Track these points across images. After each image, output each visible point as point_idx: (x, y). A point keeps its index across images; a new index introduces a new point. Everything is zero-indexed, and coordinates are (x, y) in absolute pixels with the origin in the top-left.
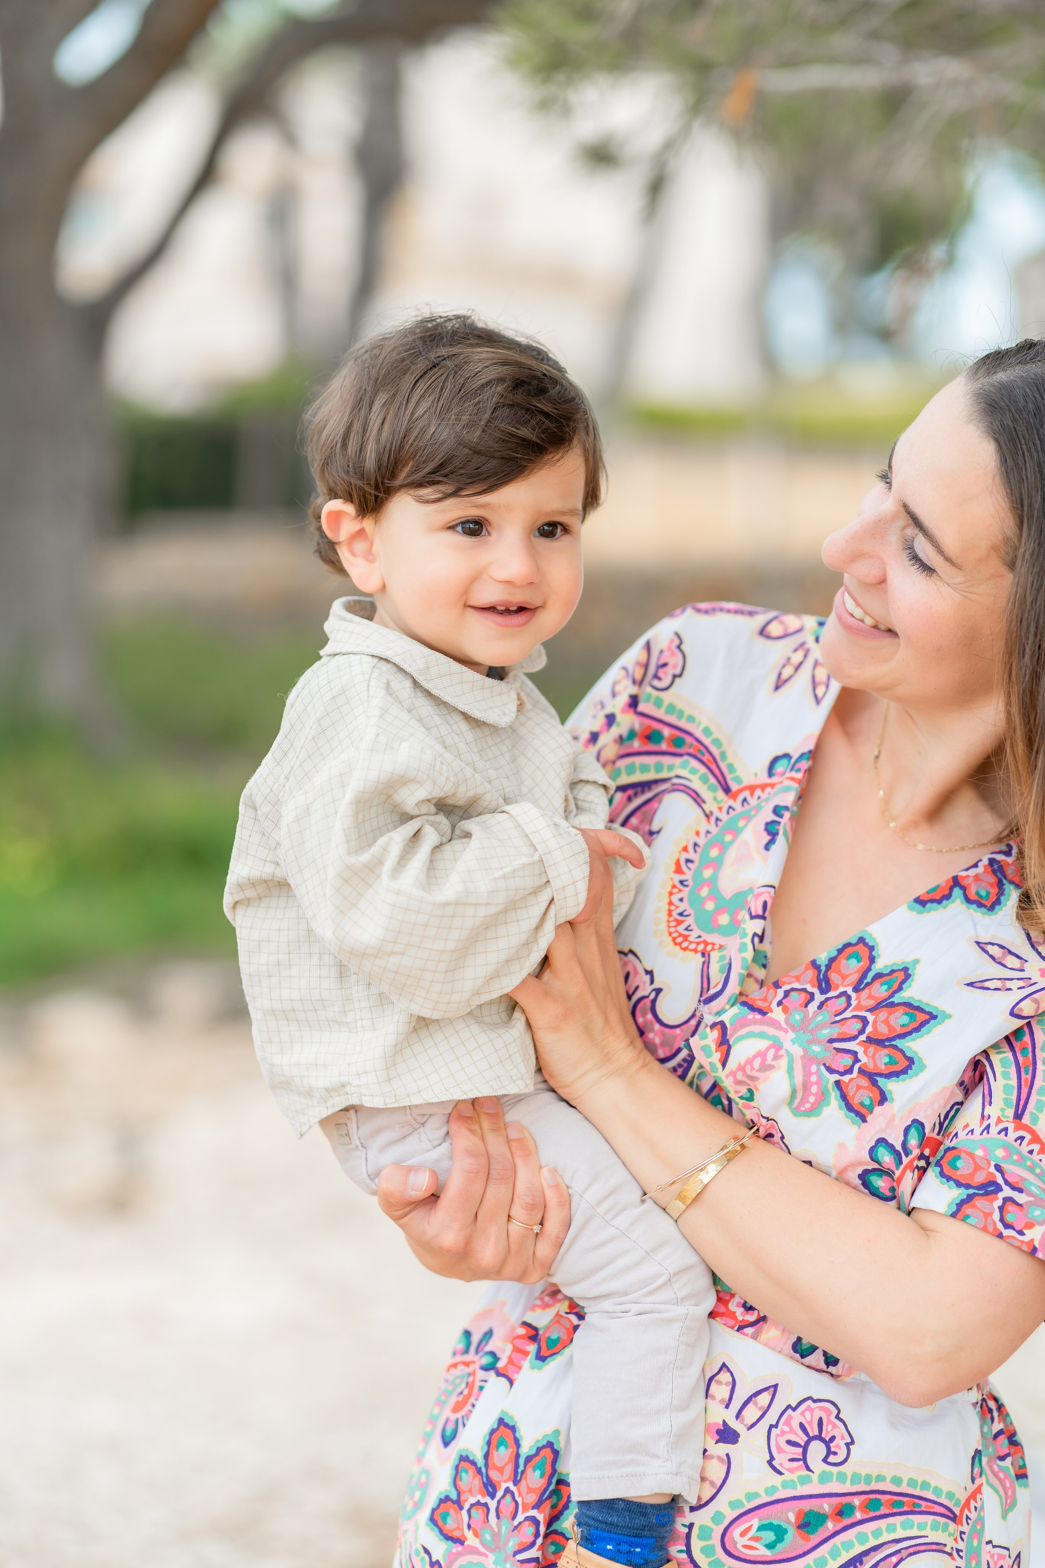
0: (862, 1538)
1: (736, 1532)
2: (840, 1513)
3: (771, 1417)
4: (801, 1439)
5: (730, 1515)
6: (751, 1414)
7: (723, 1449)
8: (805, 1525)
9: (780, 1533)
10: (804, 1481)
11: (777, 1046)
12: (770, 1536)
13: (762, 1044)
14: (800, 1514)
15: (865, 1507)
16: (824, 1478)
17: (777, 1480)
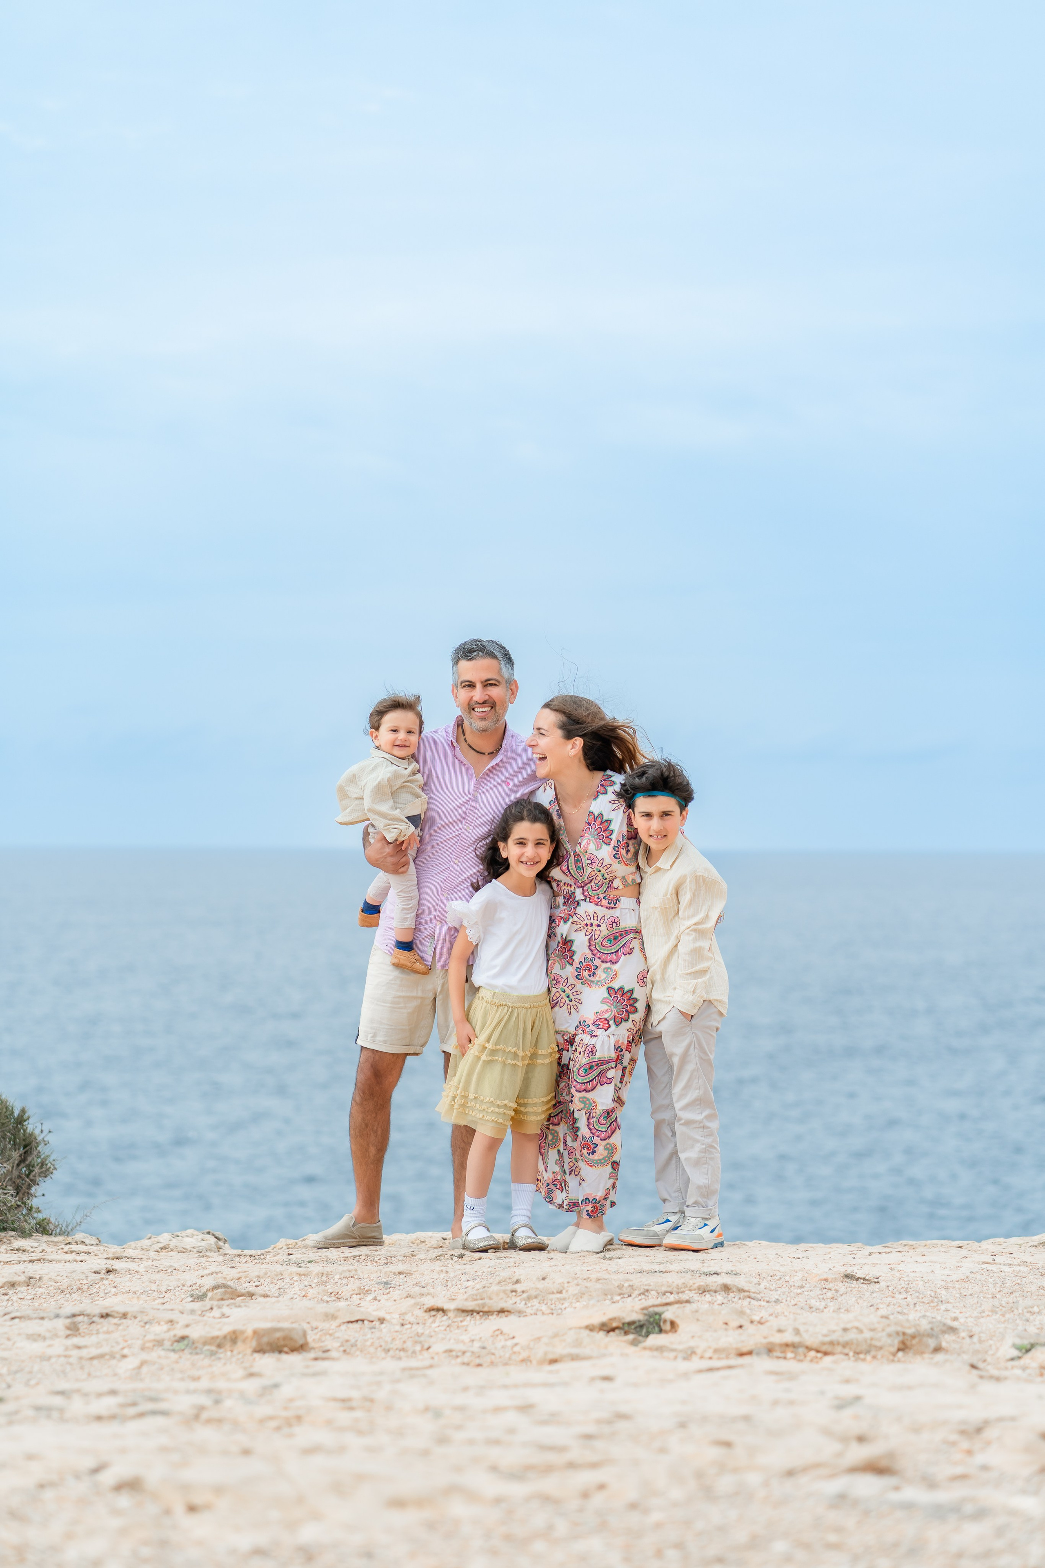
0: (625, 939)
1: (604, 942)
2: (621, 935)
3: (606, 921)
4: (611, 923)
5: (602, 940)
6: (602, 921)
7: (599, 928)
8: (615, 939)
9: (611, 941)
10: (613, 931)
11: (589, 839)
12: (609, 942)
13: (586, 840)
14: (613, 937)
15: (625, 934)
16: (616, 929)
17: (608, 932)
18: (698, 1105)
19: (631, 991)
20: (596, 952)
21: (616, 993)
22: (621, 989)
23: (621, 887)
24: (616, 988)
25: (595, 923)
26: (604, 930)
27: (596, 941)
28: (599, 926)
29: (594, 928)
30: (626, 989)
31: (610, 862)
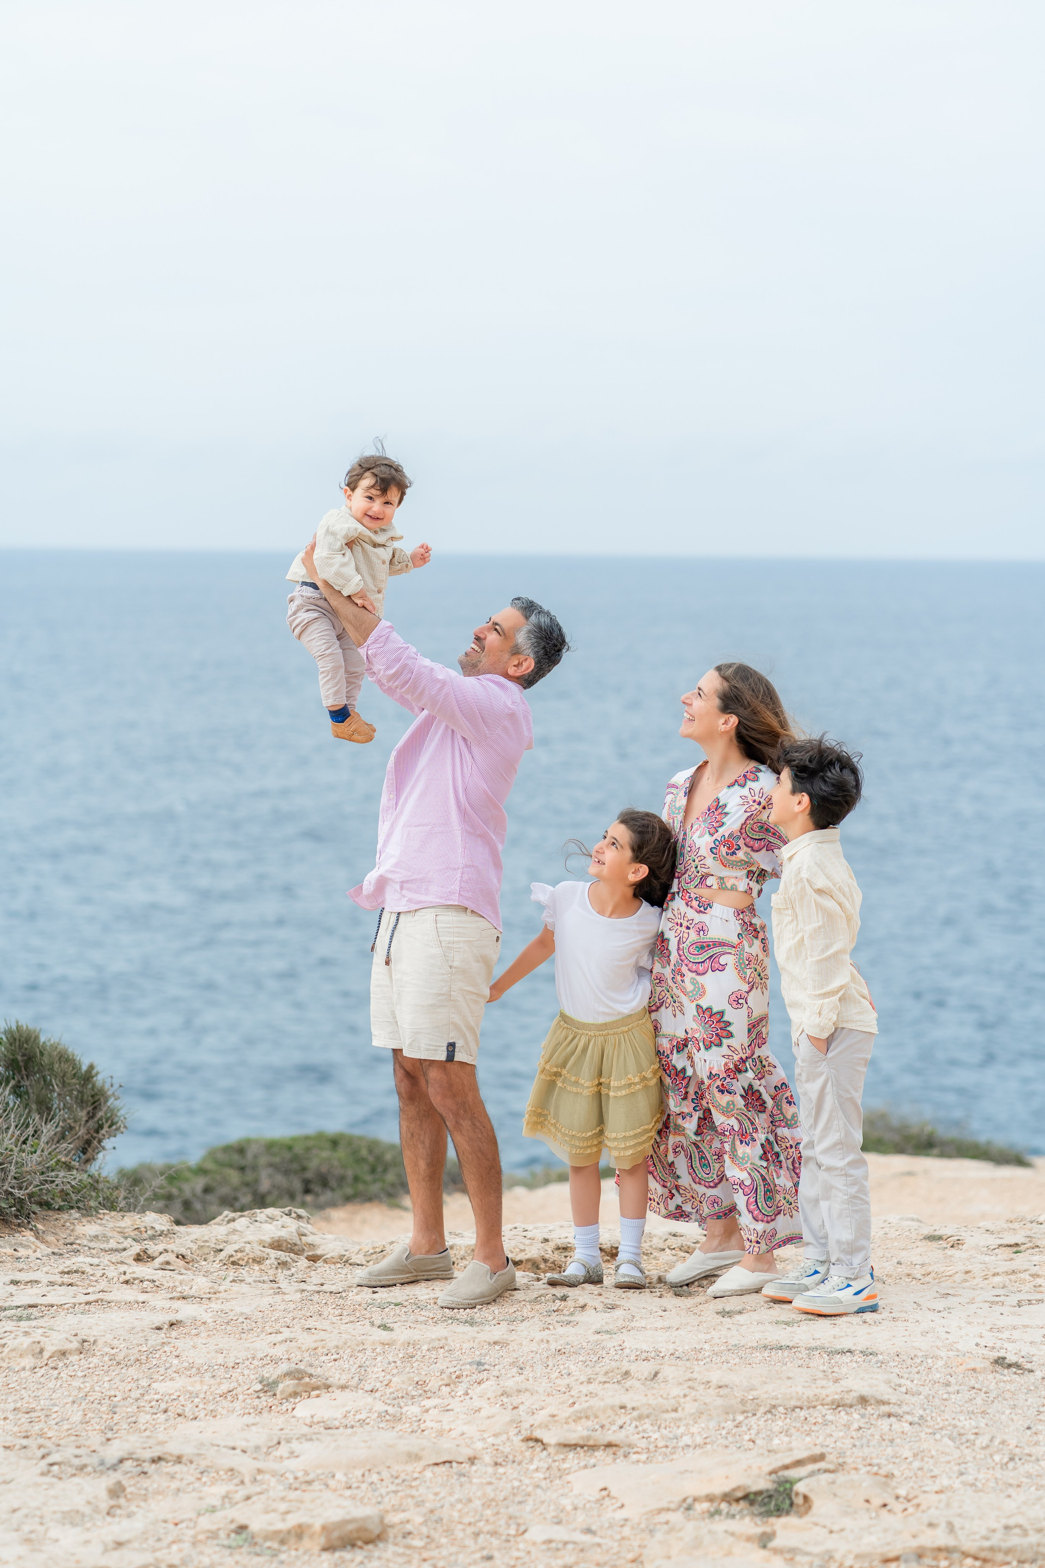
7: (687, 931)
8: (701, 948)
16: (705, 937)
18: (840, 1149)
19: (722, 1013)
20: (684, 957)
21: (704, 1013)
22: (709, 1009)
23: (715, 886)
24: (704, 1008)
25: (685, 924)
26: (693, 936)
27: (684, 945)
28: (688, 928)
29: (683, 929)
30: (715, 1010)
31: (705, 854)
